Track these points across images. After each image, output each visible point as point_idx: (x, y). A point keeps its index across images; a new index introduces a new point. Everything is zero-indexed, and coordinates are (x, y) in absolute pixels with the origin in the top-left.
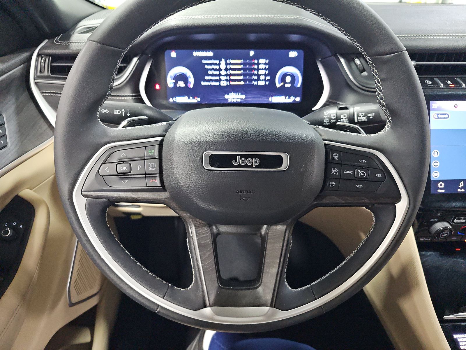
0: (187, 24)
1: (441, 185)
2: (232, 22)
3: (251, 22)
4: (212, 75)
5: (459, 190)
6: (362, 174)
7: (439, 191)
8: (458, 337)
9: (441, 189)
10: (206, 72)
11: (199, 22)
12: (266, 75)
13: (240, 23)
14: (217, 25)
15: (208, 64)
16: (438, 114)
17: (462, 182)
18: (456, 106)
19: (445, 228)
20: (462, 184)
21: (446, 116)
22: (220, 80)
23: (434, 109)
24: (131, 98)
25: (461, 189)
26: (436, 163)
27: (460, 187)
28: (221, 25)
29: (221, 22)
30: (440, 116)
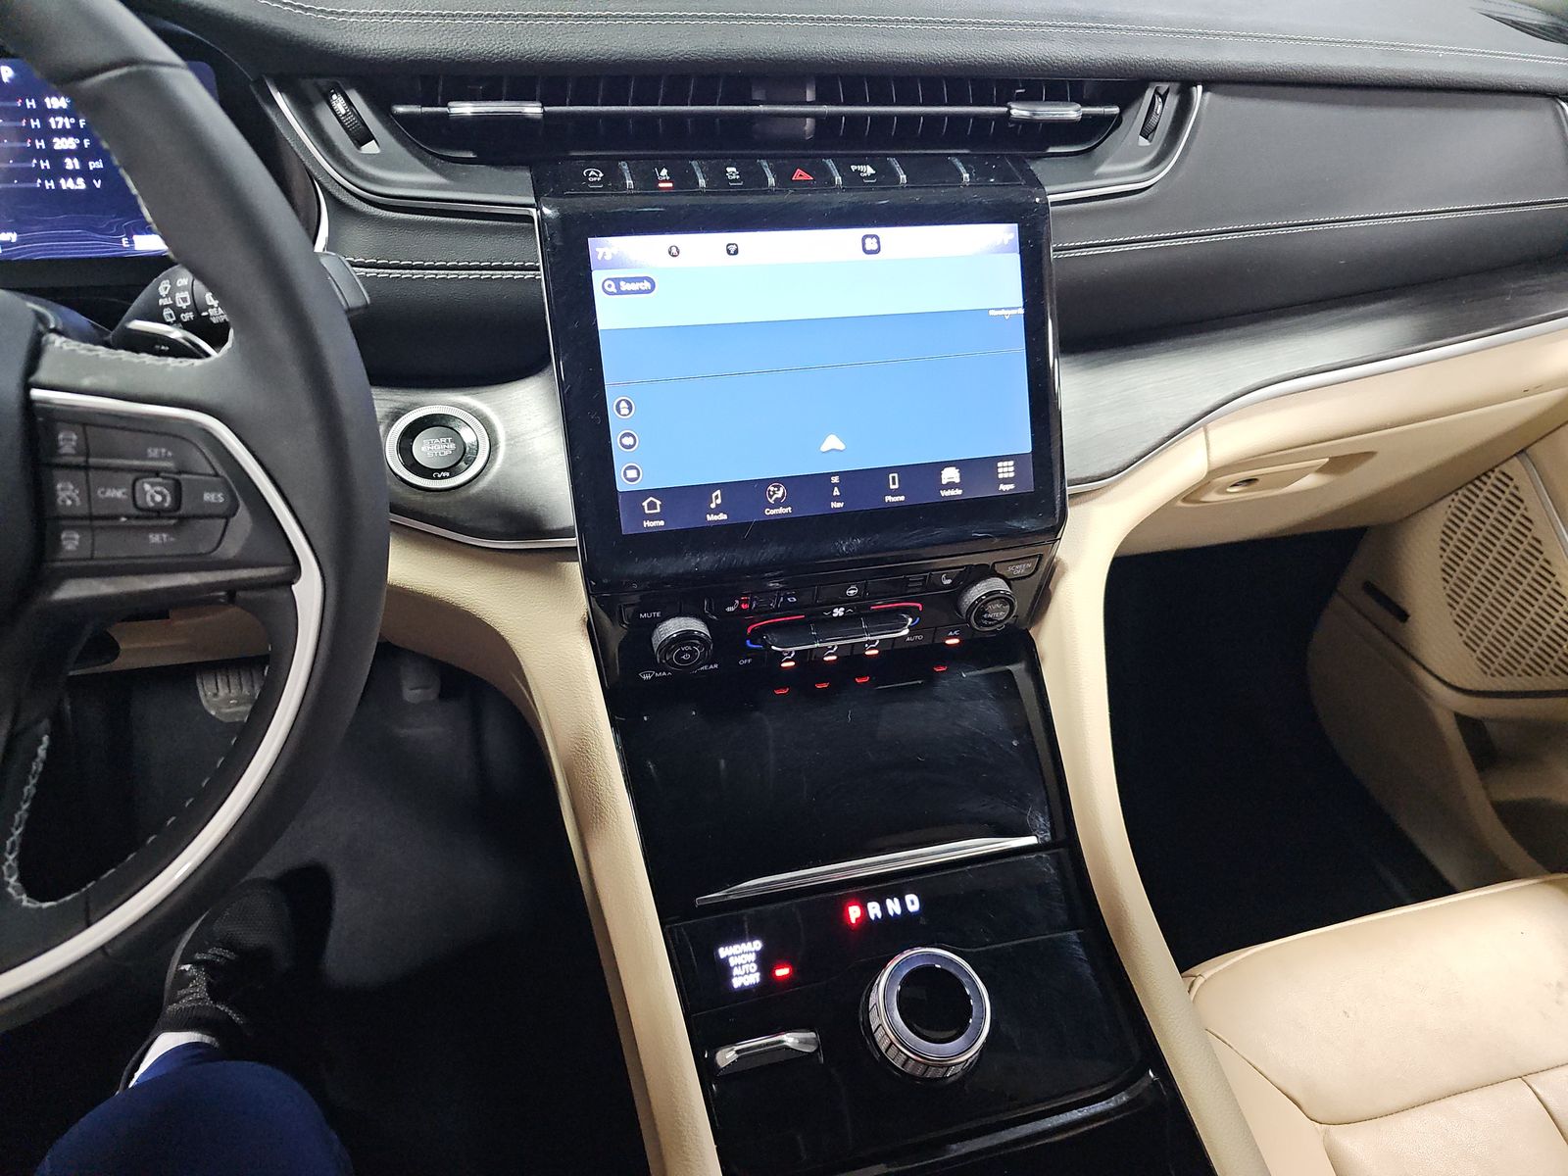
1: (651, 506)
5: (711, 518)
6: (158, 498)
7: (648, 524)
8: (730, 954)
9: (652, 517)
12: (79, 153)
16: (617, 281)
17: (718, 492)
18: (674, 251)
19: (686, 637)
20: (717, 497)
21: (647, 285)
23: (605, 265)
25: (716, 512)
26: (626, 438)
27: (713, 506)
30: (624, 286)
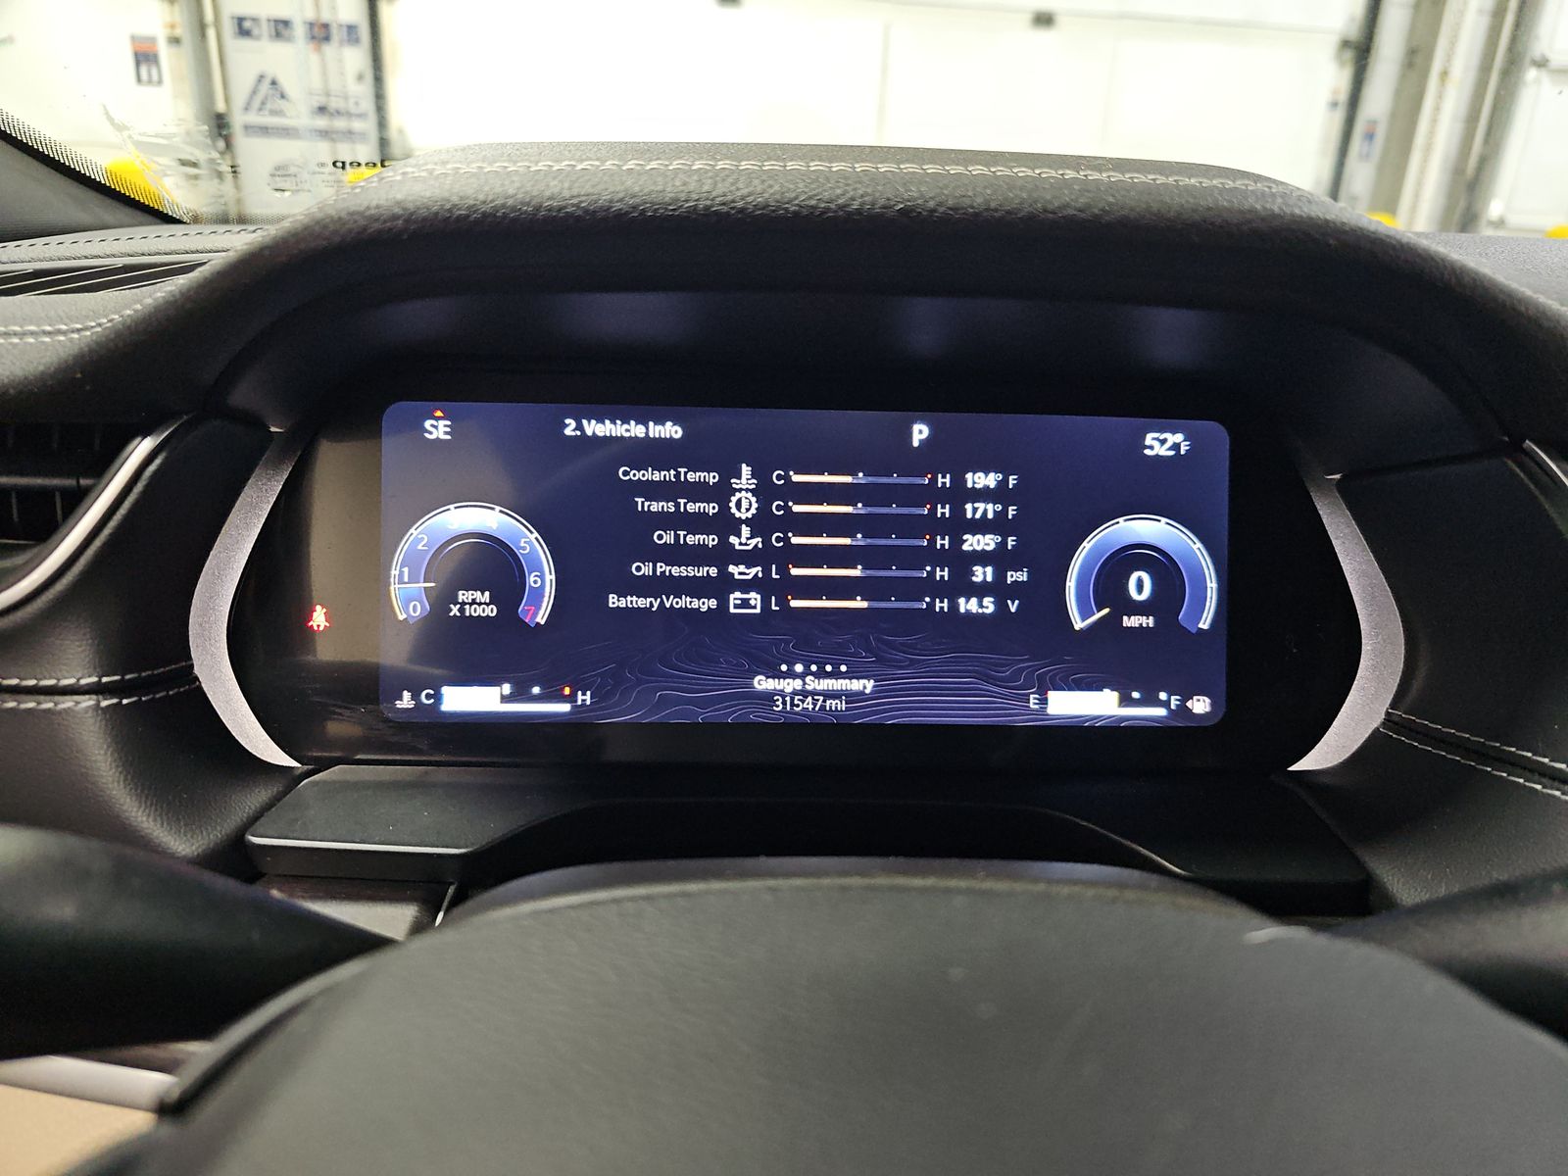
0: (481, 197)
2: (826, 195)
3: (967, 201)
4: (678, 554)
10: (638, 537)
11: (575, 192)
13: (882, 202)
14: (707, 208)
15: (652, 491)
22: (723, 586)
24: (87, 702)
28: (742, 210)
29: (745, 192)
